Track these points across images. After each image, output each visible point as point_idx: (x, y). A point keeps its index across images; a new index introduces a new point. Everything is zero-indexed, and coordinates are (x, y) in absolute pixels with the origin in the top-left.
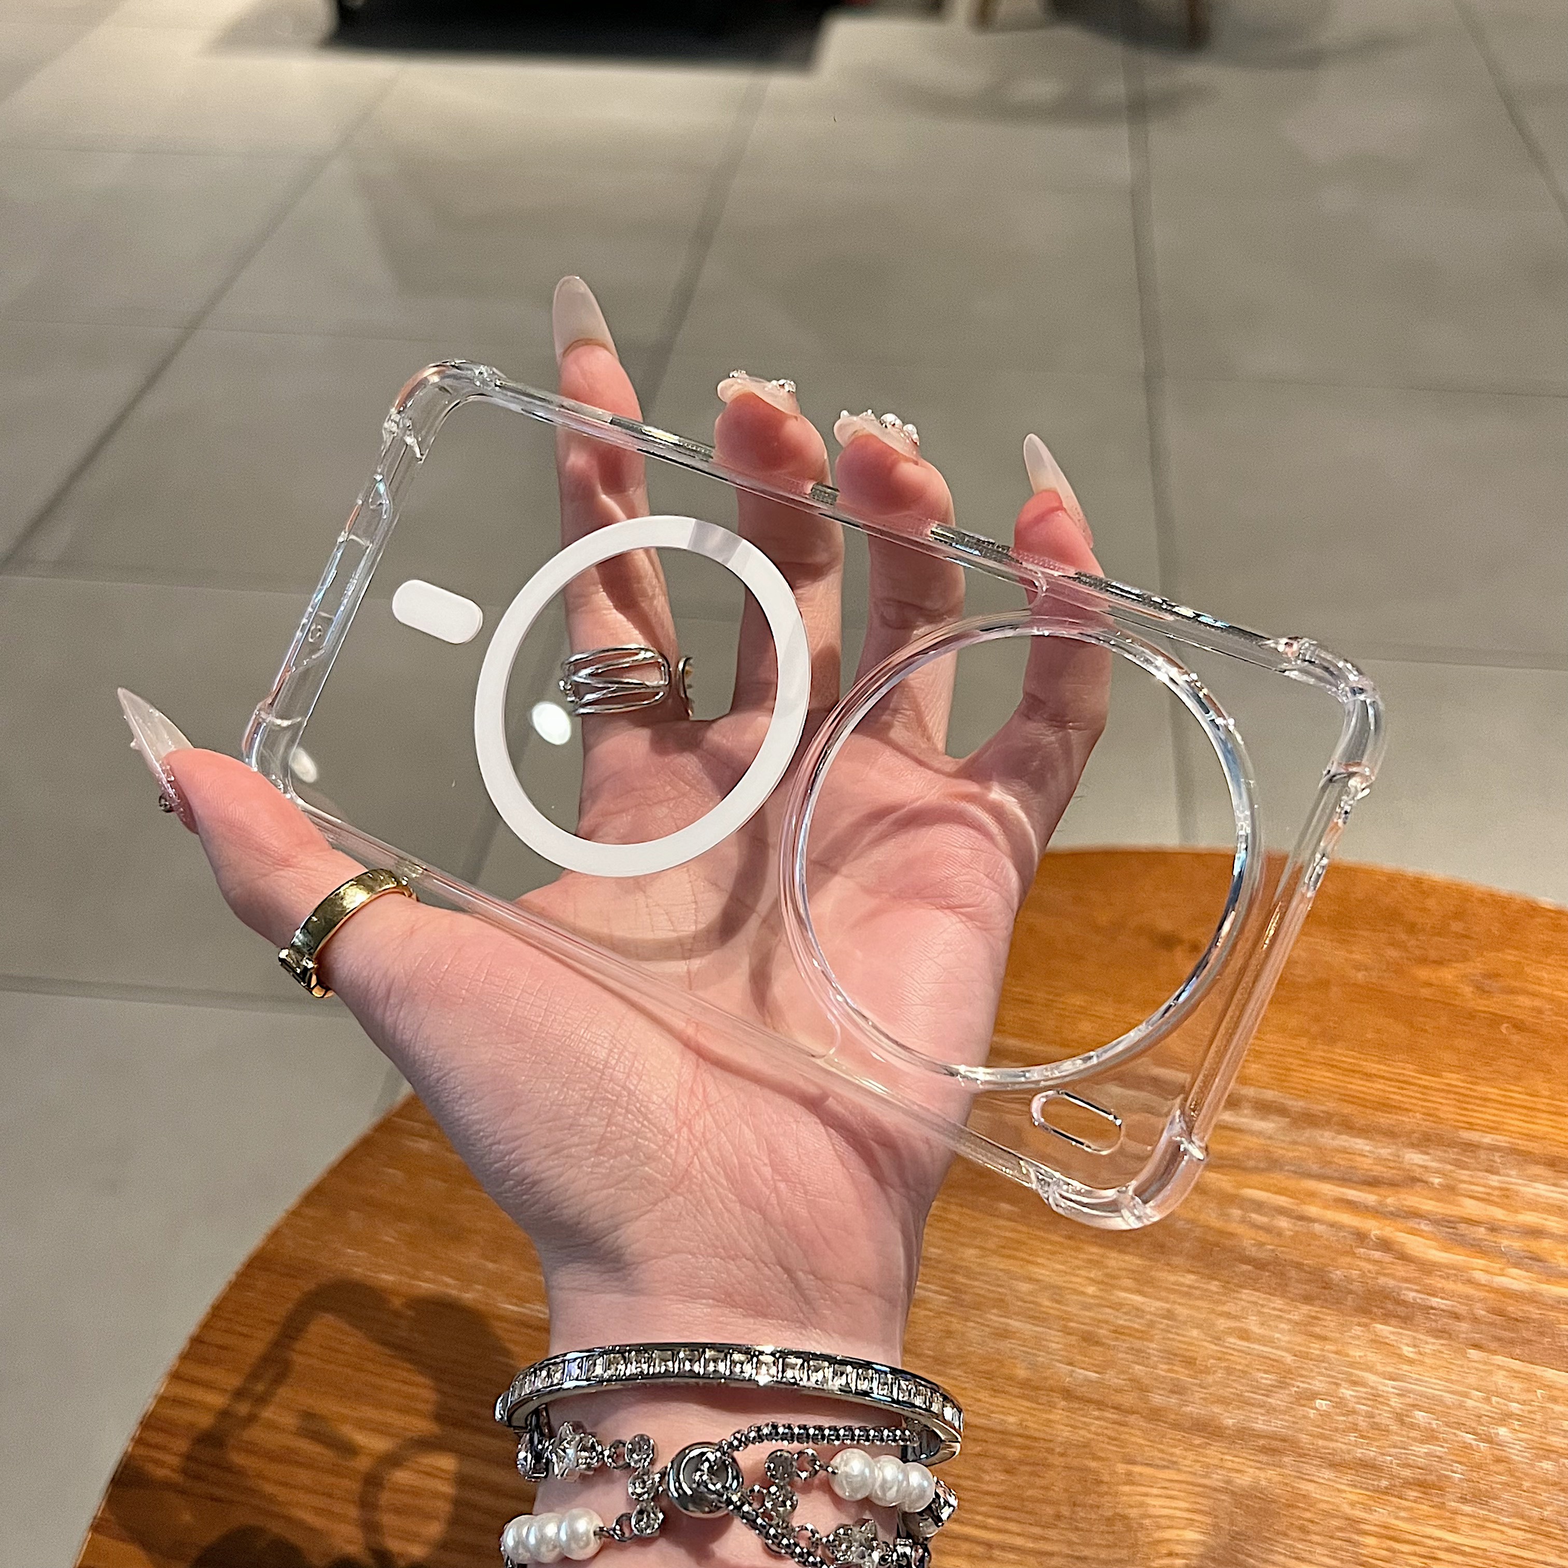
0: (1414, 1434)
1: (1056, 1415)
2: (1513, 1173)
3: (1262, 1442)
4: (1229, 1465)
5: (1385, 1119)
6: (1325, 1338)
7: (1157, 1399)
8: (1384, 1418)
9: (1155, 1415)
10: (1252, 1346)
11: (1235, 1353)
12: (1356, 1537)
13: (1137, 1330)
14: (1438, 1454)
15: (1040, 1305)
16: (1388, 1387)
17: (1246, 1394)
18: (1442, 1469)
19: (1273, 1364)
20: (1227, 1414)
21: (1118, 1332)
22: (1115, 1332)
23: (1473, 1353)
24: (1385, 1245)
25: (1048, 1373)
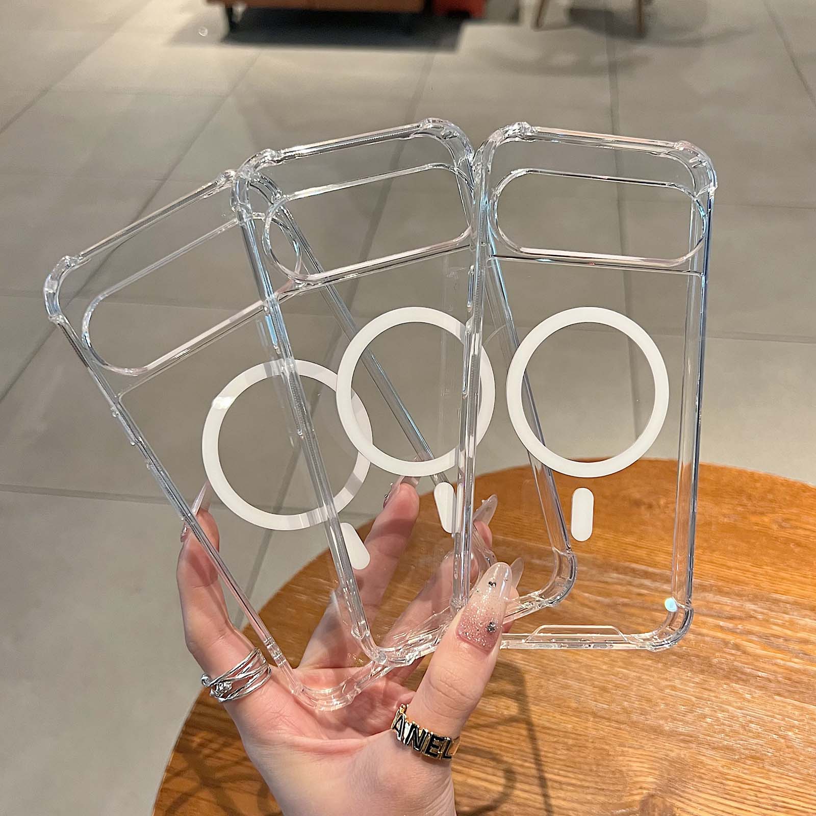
0: (750, 734)
1: (590, 724)
2: (795, 613)
3: (682, 737)
4: (667, 748)
5: (736, 588)
6: (710, 690)
7: (634, 717)
8: (737, 727)
9: (634, 724)
10: (677, 693)
11: (670, 697)
12: (724, 781)
13: (625, 686)
14: (760, 743)
15: (581, 674)
16: (739, 713)
17: (675, 715)
18: (763, 751)
19: (686, 702)
20: (666, 725)
21: (617, 687)
22: (615, 686)
23: (777, 697)
24: (737, 647)
25: (585, 705)
